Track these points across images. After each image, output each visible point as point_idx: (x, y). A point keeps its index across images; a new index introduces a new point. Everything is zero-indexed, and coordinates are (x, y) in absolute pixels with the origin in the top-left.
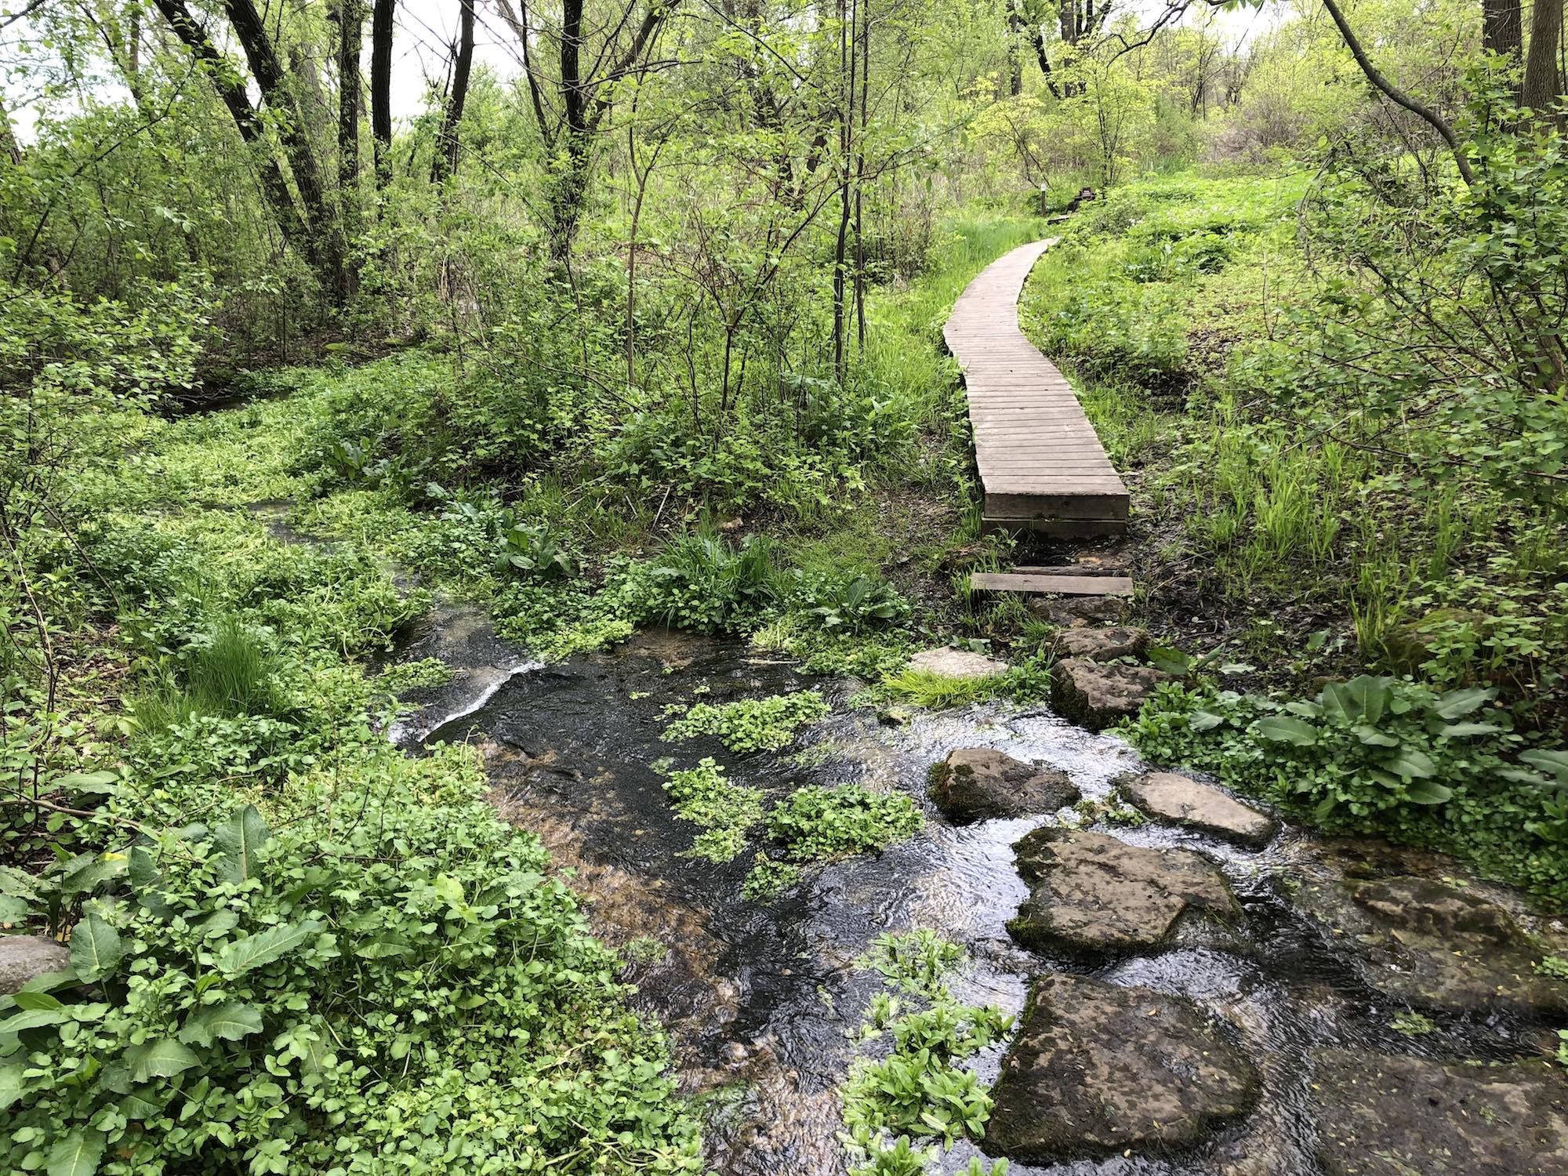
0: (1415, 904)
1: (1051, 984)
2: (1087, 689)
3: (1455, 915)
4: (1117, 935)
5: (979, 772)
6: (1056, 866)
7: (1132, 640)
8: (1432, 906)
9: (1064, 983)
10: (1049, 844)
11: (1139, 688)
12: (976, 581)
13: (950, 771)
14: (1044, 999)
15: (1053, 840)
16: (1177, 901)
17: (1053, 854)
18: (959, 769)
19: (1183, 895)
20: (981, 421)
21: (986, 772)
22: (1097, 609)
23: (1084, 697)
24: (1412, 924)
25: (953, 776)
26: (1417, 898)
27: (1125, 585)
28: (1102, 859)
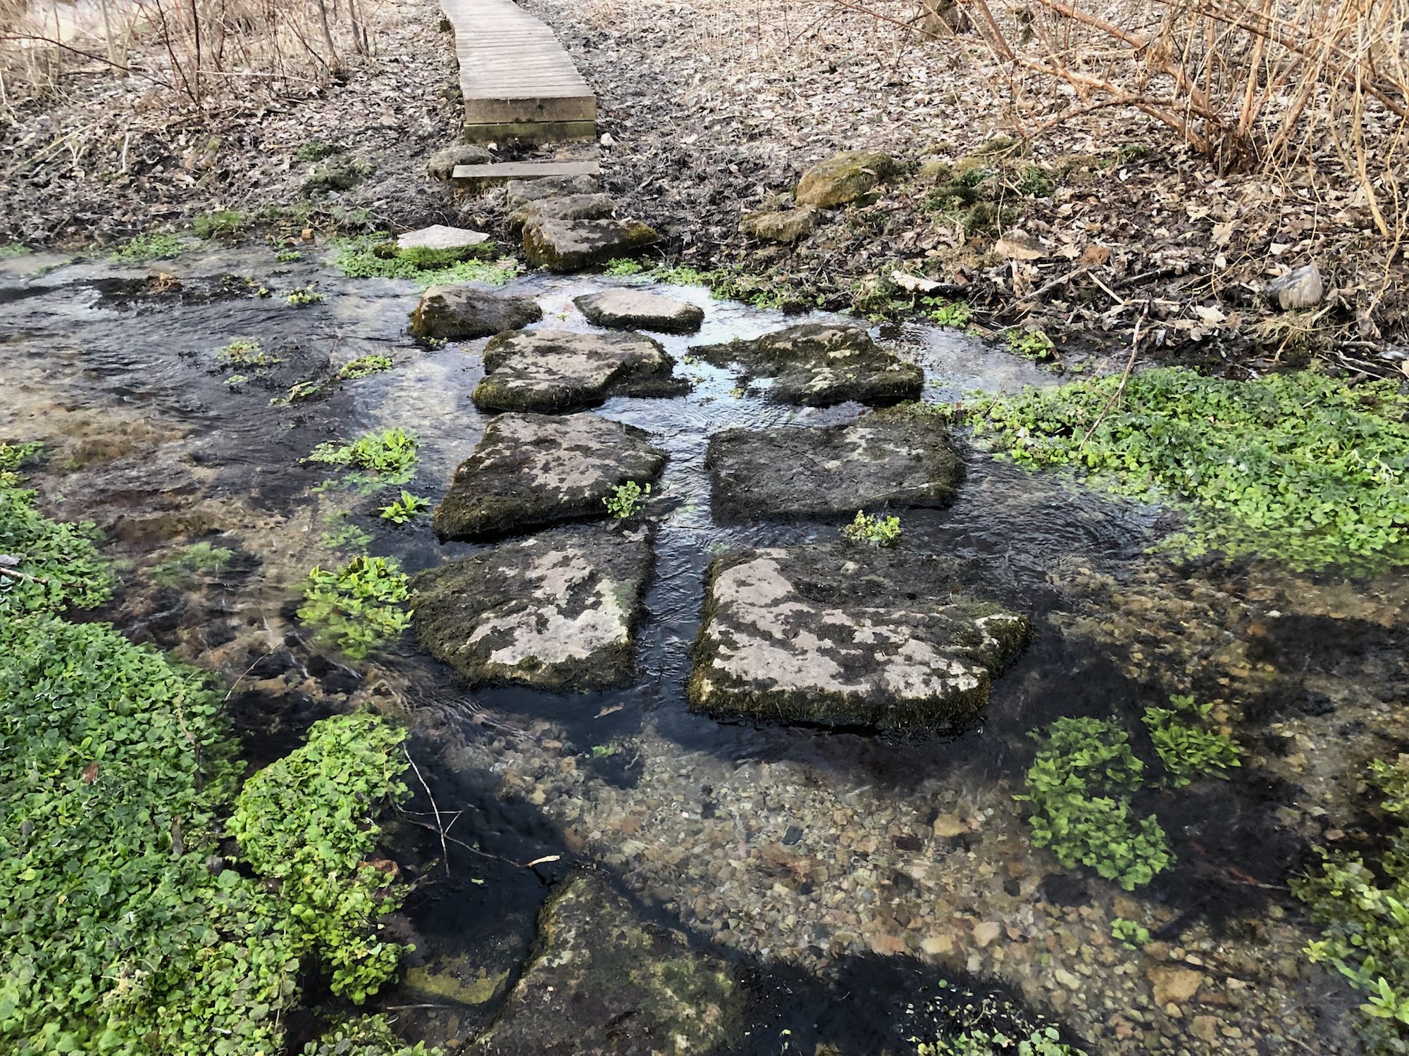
2: (554, 240)
3: (830, 341)
4: (562, 385)
5: (450, 300)
8: (815, 337)
9: (512, 418)
11: (598, 235)
12: (459, 172)
13: (424, 302)
14: (494, 429)
15: (515, 336)
16: (616, 362)
17: (513, 345)
18: (432, 299)
19: (622, 358)
21: (455, 299)
23: (551, 247)
25: (427, 304)
26: (804, 335)
27: (592, 168)
28: (555, 344)
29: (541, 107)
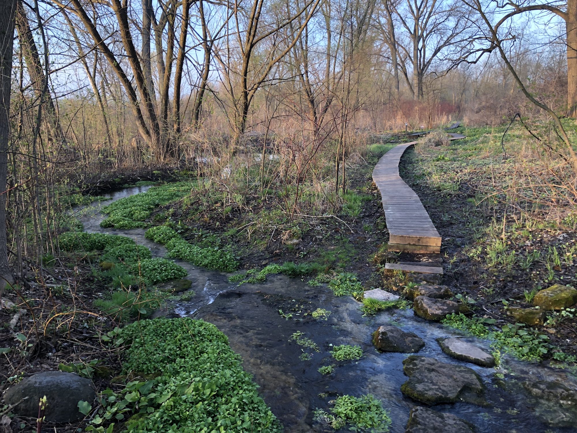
0: (546, 390)
1: (417, 410)
2: (427, 308)
3: (561, 394)
4: (440, 394)
5: (389, 334)
6: (418, 369)
7: (442, 291)
8: (552, 391)
9: (421, 410)
10: (415, 361)
11: (445, 308)
12: (388, 266)
13: (379, 334)
14: (415, 415)
15: (416, 360)
16: (461, 384)
17: (415, 365)
18: (383, 333)
19: (463, 382)
20: (387, 209)
21: (392, 334)
22: (430, 279)
23: (426, 311)
24: (545, 397)
25: (381, 335)
26: (548, 388)
27: (440, 270)
28: (433, 367)
29: (419, 240)
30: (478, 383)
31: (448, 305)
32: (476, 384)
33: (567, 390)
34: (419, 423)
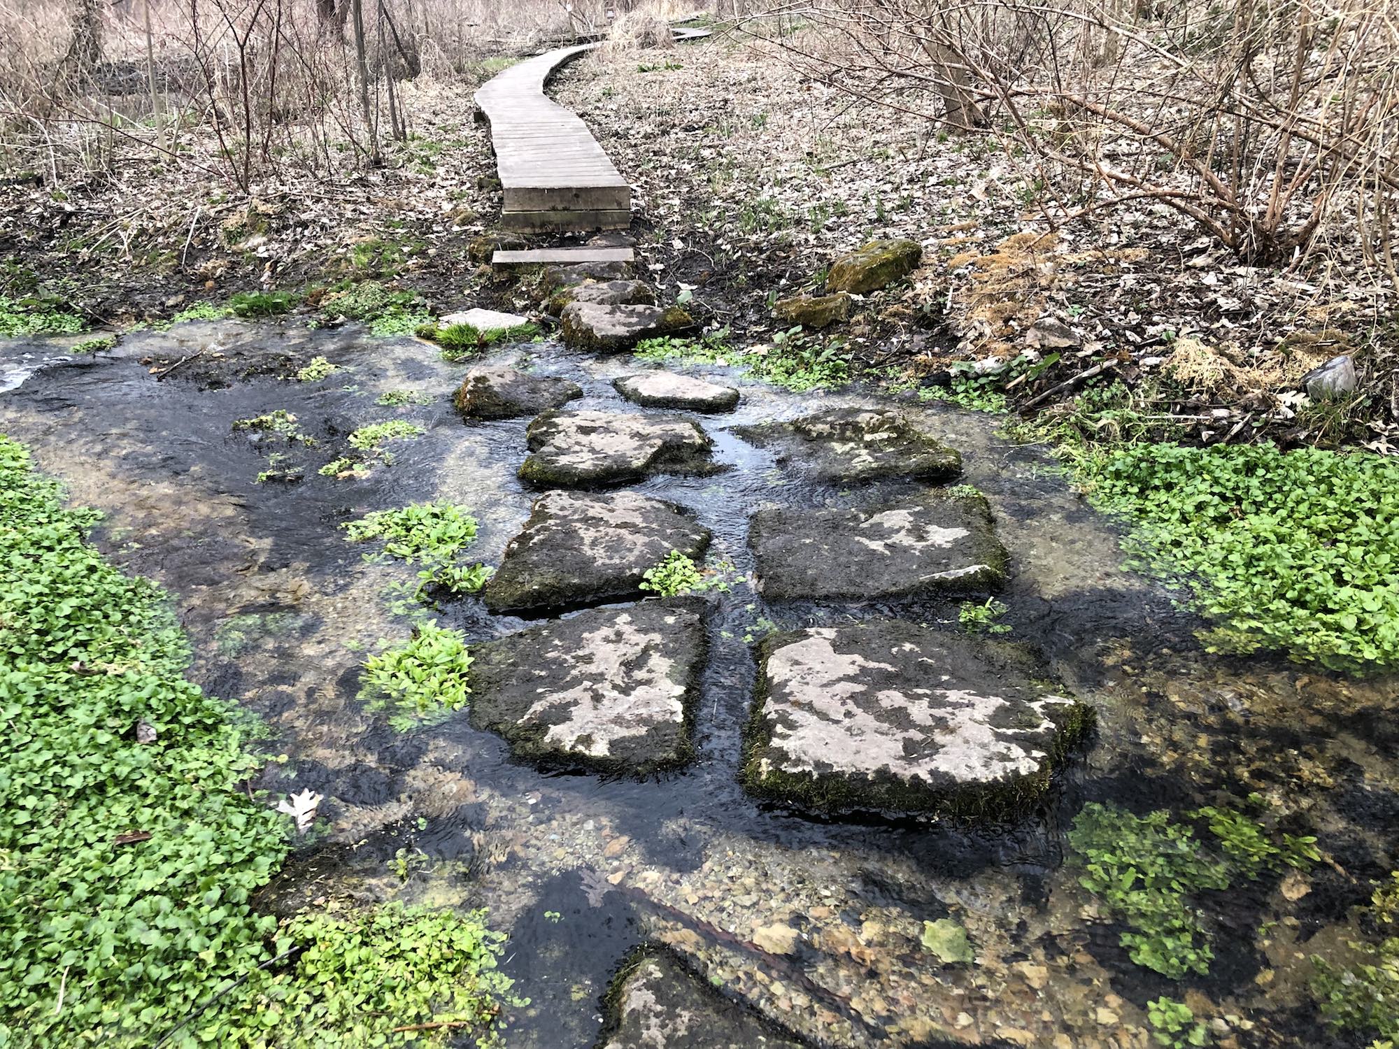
0: (840, 421)
1: (548, 497)
2: (593, 323)
3: (868, 423)
5: (494, 382)
6: (558, 432)
7: (630, 290)
8: (853, 420)
9: (561, 496)
10: (553, 420)
11: (634, 320)
12: (499, 257)
13: (469, 381)
14: (542, 506)
15: (558, 416)
16: (659, 442)
17: (556, 425)
18: (477, 380)
19: (660, 437)
21: (500, 380)
22: (603, 271)
23: (589, 330)
25: (472, 384)
26: (842, 418)
27: (627, 254)
28: (597, 424)
29: (577, 196)
30: (696, 434)
31: (640, 315)
32: (691, 437)
33: (880, 413)
34: (550, 517)
